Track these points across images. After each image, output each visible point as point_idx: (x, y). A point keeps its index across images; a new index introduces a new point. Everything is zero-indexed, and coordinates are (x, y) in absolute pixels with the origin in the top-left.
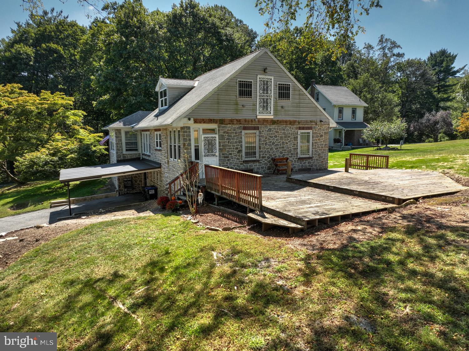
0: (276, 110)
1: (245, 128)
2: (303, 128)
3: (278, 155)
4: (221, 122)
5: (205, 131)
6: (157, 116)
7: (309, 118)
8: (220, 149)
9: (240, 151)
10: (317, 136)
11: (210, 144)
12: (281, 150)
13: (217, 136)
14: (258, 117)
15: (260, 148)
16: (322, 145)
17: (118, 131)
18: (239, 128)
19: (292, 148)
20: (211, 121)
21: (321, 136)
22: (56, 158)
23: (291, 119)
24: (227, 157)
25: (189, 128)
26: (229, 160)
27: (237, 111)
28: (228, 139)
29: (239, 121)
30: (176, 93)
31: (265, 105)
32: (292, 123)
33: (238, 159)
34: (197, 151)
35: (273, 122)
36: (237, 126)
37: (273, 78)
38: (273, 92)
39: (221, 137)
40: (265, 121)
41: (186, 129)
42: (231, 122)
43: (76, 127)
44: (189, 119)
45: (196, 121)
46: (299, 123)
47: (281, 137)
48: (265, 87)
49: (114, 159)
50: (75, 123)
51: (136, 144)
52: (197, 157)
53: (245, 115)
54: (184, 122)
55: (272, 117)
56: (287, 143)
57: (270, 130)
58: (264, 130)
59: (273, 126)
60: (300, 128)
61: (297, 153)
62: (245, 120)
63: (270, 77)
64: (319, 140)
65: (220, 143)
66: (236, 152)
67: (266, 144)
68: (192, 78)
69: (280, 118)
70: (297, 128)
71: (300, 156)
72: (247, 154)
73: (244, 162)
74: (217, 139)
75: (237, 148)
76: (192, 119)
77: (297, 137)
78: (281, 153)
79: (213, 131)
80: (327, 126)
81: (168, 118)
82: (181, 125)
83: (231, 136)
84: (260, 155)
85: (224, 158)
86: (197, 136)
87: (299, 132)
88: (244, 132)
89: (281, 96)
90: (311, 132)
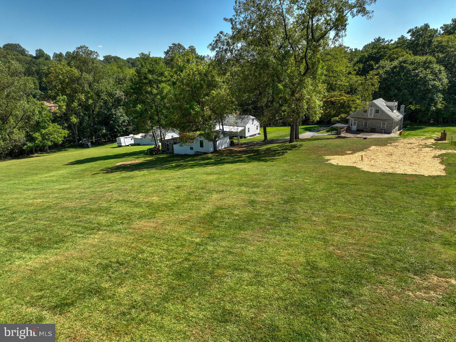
0: (374, 116)
3: (374, 127)
4: (358, 118)
5: (354, 120)
7: (385, 119)
8: (357, 124)
10: (388, 124)
11: (355, 123)
14: (368, 117)
15: (368, 125)
19: (379, 126)
20: (355, 118)
21: (390, 124)
22: (340, 120)
23: (379, 118)
29: (363, 118)
31: (371, 115)
32: (380, 119)
33: (362, 127)
35: (373, 119)
37: (374, 108)
38: (373, 111)
39: (358, 122)
40: (370, 119)
42: (361, 118)
45: (352, 118)
46: (382, 119)
47: (375, 123)
48: (371, 110)
52: (351, 125)
53: (365, 117)
56: (377, 125)
57: (372, 121)
58: (370, 121)
66: (361, 125)
67: (370, 124)
69: (375, 118)
71: (381, 128)
72: (364, 126)
79: (356, 120)
80: (392, 121)
83: (360, 122)
84: (368, 127)
85: (358, 126)
86: (352, 121)
87: (382, 122)
88: (364, 121)
89: (376, 112)
90: (386, 122)
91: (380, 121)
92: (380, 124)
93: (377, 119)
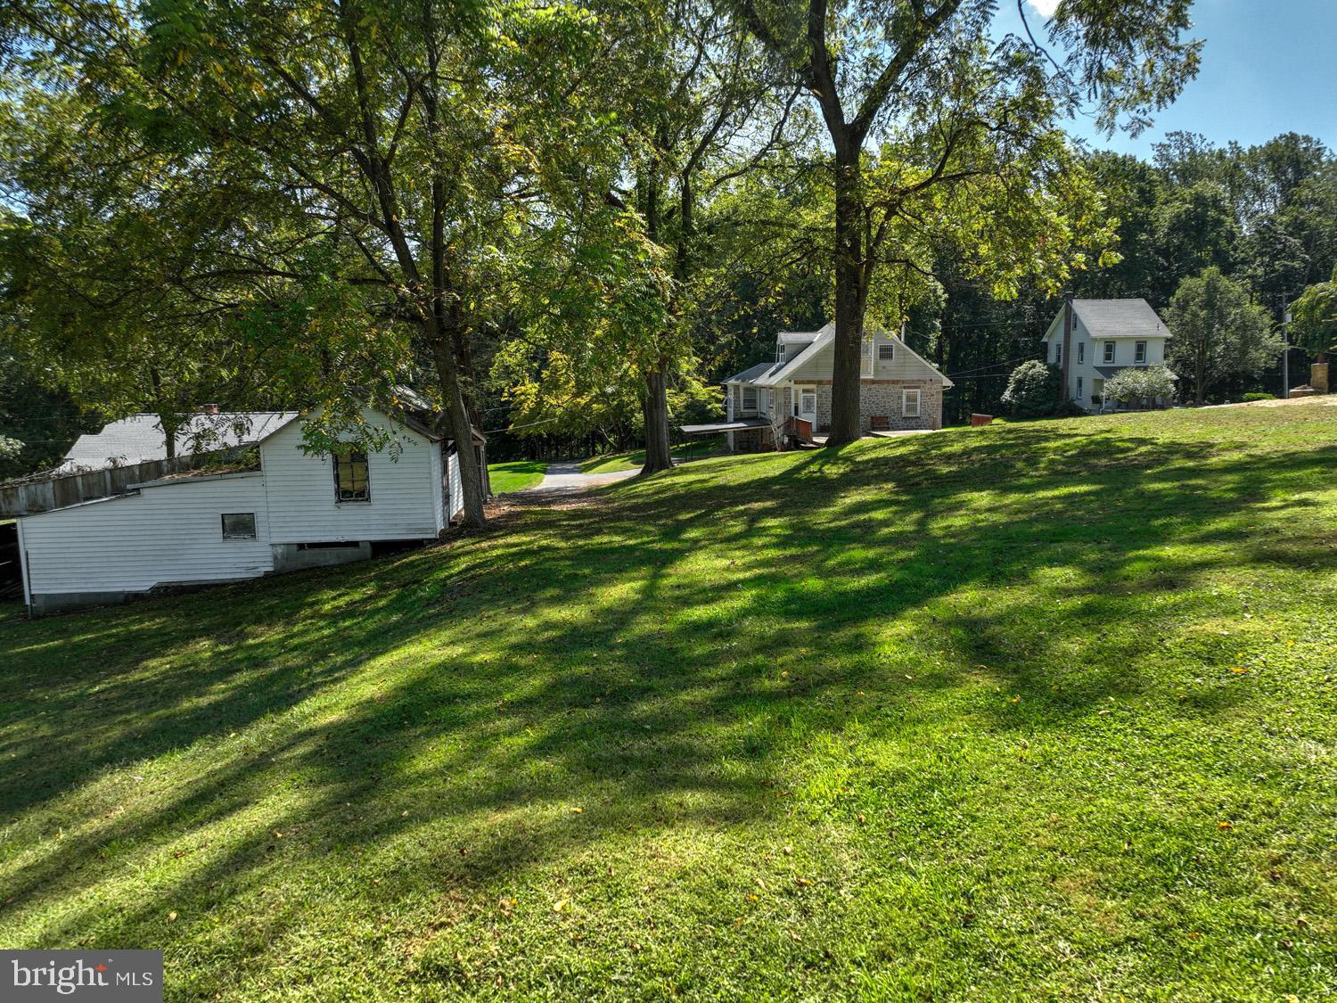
0: (876, 371)
2: (909, 388)
3: (879, 413)
4: (819, 383)
5: (804, 391)
6: (771, 375)
7: (916, 378)
8: (817, 407)
10: (927, 396)
11: (808, 402)
12: (882, 409)
13: (815, 395)
16: (934, 404)
17: (737, 387)
19: (895, 407)
20: (809, 382)
21: (931, 395)
23: (894, 378)
24: (824, 414)
25: (790, 388)
26: (826, 417)
28: (825, 398)
30: (794, 349)
32: (898, 382)
34: (796, 408)
35: (871, 383)
37: (873, 341)
38: (873, 353)
39: (819, 396)
40: (864, 381)
41: (787, 389)
42: (829, 382)
43: (688, 378)
44: (790, 381)
45: (796, 383)
46: (903, 382)
47: (884, 397)
48: (865, 349)
49: (731, 418)
50: (688, 373)
51: (755, 401)
52: (796, 414)
54: (787, 384)
55: (872, 377)
56: (889, 402)
57: (870, 389)
58: (864, 390)
59: (874, 386)
60: (905, 388)
61: (902, 412)
63: (871, 340)
64: (929, 399)
65: (817, 401)
67: (865, 403)
68: (815, 329)
69: (880, 378)
70: (901, 388)
71: (904, 415)
74: (815, 398)
76: (792, 381)
77: (902, 396)
78: (884, 411)
79: (811, 391)
80: (938, 386)
81: (774, 381)
82: (783, 386)
83: (829, 395)
85: (822, 414)
86: (796, 395)
87: (905, 391)
89: (882, 357)
90: (918, 391)
91: (897, 388)
92: (900, 398)
93: (888, 382)
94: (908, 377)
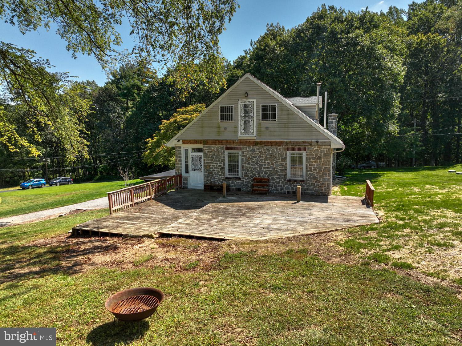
0: (259, 132)
1: (227, 149)
2: (294, 149)
3: (262, 175)
4: (205, 143)
5: (194, 151)
7: (301, 139)
8: (205, 166)
9: (223, 169)
10: (313, 158)
11: (197, 161)
12: (266, 170)
13: (202, 154)
14: (239, 138)
15: (243, 167)
16: (321, 168)
18: (222, 148)
19: (279, 169)
20: (196, 142)
21: (319, 158)
23: (278, 139)
24: (211, 173)
25: (180, 147)
26: (212, 175)
27: (219, 133)
28: (211, 157)
29: (221, 142)
31: (247, 128)
32: (280, 143)
33: (220, 175)
34: (187, 166)
35: (256, 143)
36: (219, 146)
37: (255, 101)
38: (256, 114)
39: (206, 156)
40: (247, 143)
41: (177, 149)
42: (214, 143)
44: (179, 141)
45: (184, 142)
46: (287, 143)
47: (266, 158)
48: (247, 109)
52: (187, 171)
53: (227, 136)
54: (175, 143)
55: (255, 138)
56: (272, 164)
57: (253, 150)
58: (247, 150)
59: (257, 147)
60: (289, 149)
61: (286, 175)
62: (227, 142)
63: (252, 100)
64: (316, 162)
65: (204, 160)
66: (219, 169)
67: (249, 164)
69: (264, 139)
70: (285, 149)
71: (288, 178)
72: (229, 171)
73: (226, 178)
74: (203, 157)
75: (220, 166)
76: (181, 141)
77: (286, 158)
78: (266, 173)
79: (199, 150)
80: (328, 147)
82: (173, 145)
83: (214, 155)
84: (242, 173)
85: (208, 173)
86: (186, 153)
87: (289, 153)
88: (226, 152)
89: (265, 117)
90: (304, 153)
91: (280, 150)
92: (284, 160)
93: (271, 143)
94: (293, 138)
